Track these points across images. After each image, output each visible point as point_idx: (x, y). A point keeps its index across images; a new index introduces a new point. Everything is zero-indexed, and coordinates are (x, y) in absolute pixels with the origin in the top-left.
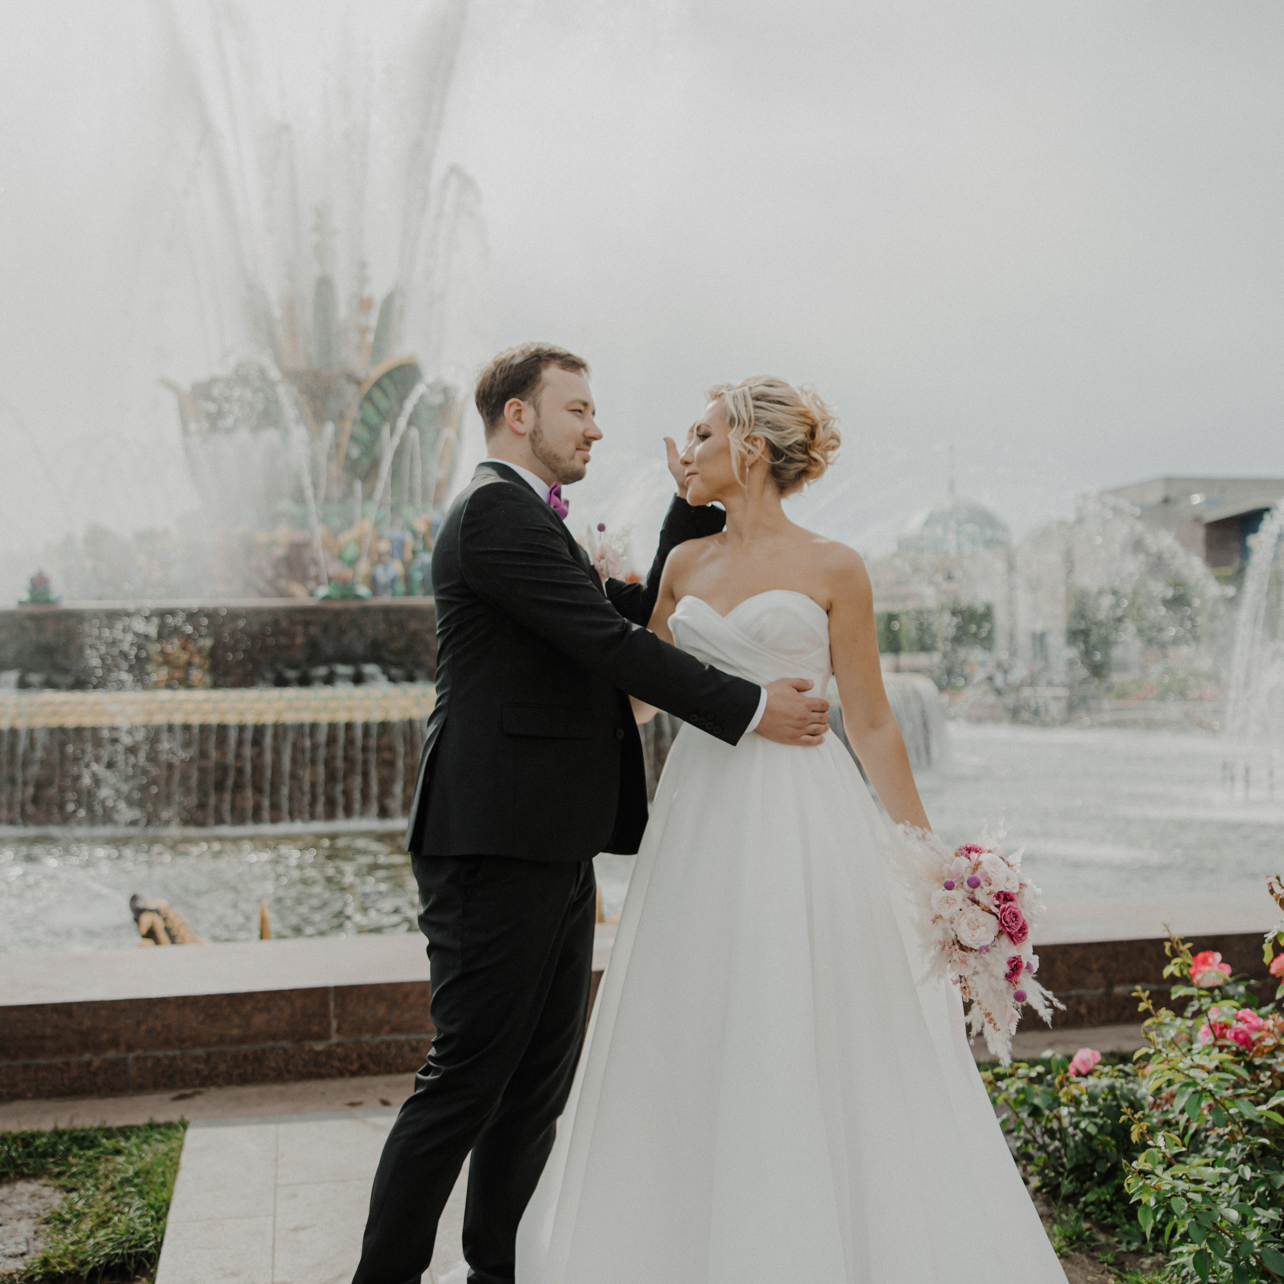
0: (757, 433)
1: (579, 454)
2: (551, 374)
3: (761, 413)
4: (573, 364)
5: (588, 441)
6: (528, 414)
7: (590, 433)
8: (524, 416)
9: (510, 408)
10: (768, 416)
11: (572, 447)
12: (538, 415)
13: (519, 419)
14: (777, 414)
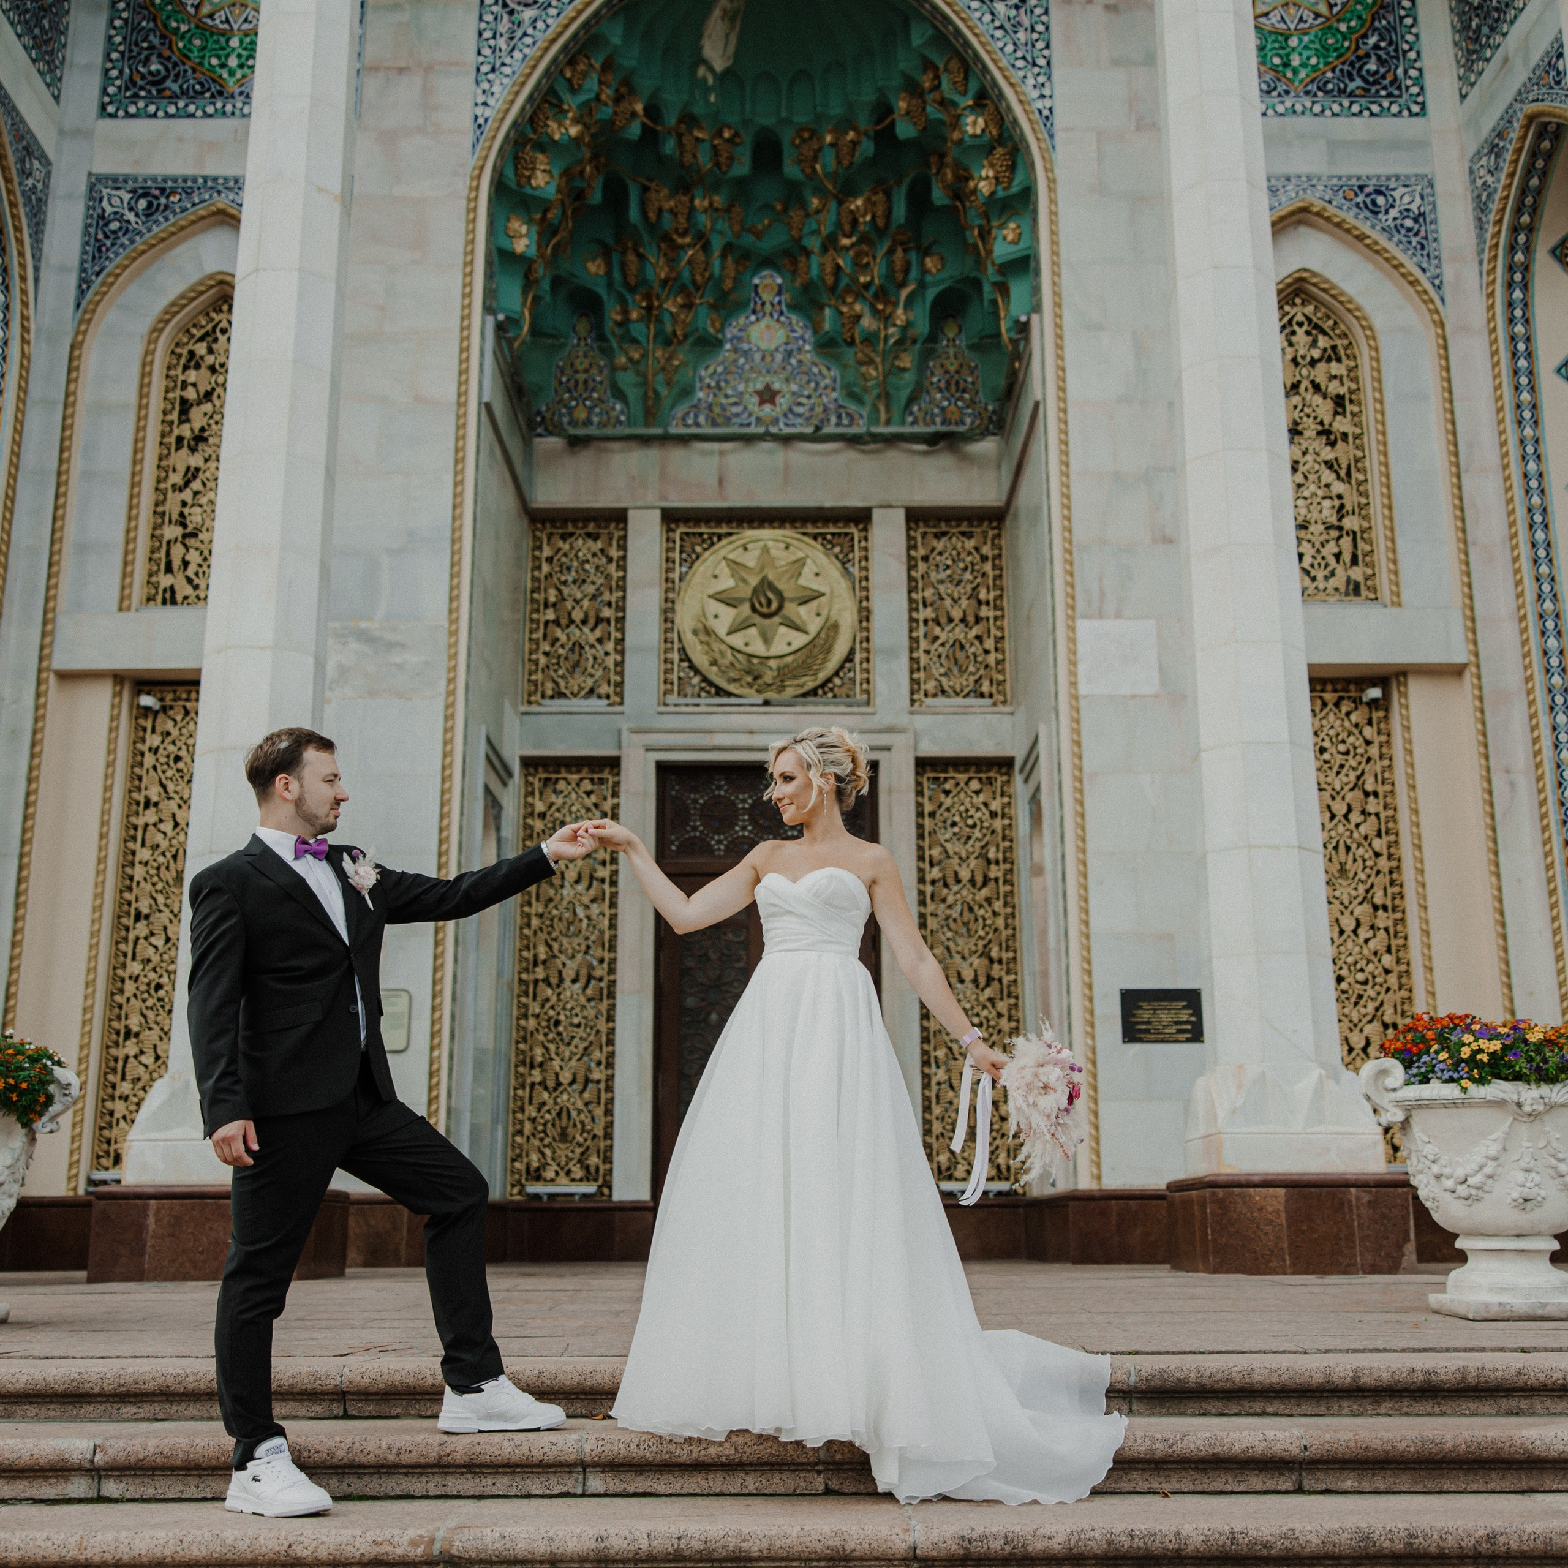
0: (827, 771)
1: (333, 813)
2: (311, 755)
3: (826, 756)
4: (326, 745)
5: (337, 802)
6: (294, 785)
7: (340, 797)
8: (291, 787)
9: (279, 781)
10: (831, 757)
11: (328, 807)
12: (302, 786)
13: (287, 789)
14: (837, 755)
